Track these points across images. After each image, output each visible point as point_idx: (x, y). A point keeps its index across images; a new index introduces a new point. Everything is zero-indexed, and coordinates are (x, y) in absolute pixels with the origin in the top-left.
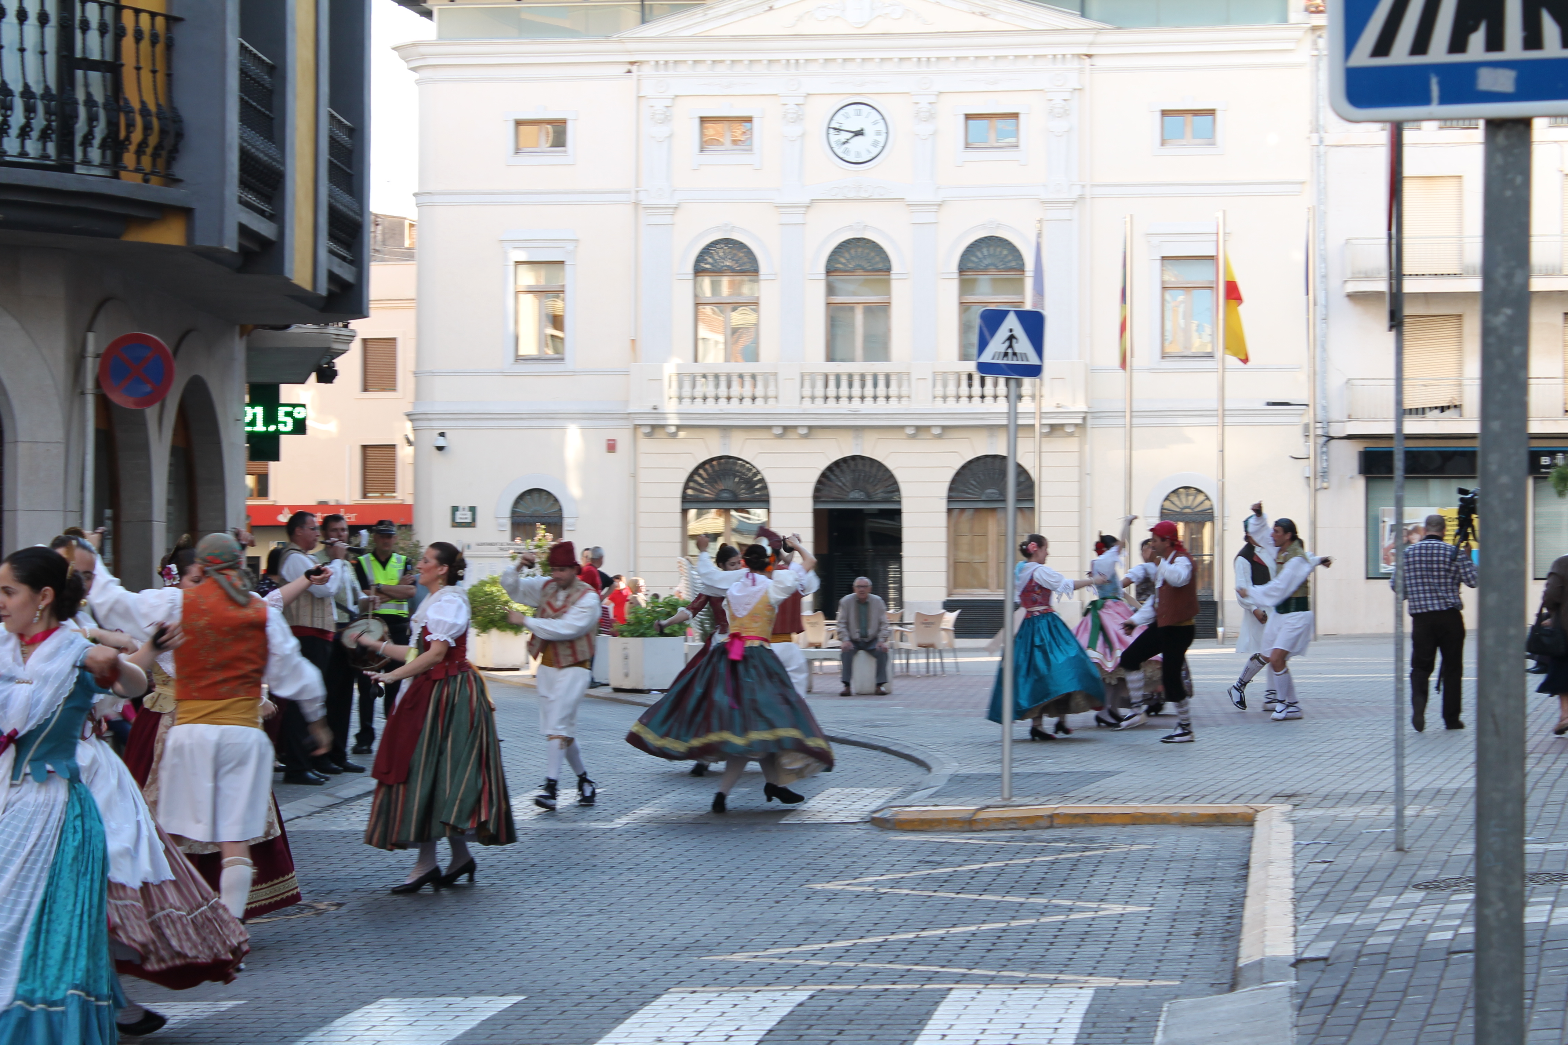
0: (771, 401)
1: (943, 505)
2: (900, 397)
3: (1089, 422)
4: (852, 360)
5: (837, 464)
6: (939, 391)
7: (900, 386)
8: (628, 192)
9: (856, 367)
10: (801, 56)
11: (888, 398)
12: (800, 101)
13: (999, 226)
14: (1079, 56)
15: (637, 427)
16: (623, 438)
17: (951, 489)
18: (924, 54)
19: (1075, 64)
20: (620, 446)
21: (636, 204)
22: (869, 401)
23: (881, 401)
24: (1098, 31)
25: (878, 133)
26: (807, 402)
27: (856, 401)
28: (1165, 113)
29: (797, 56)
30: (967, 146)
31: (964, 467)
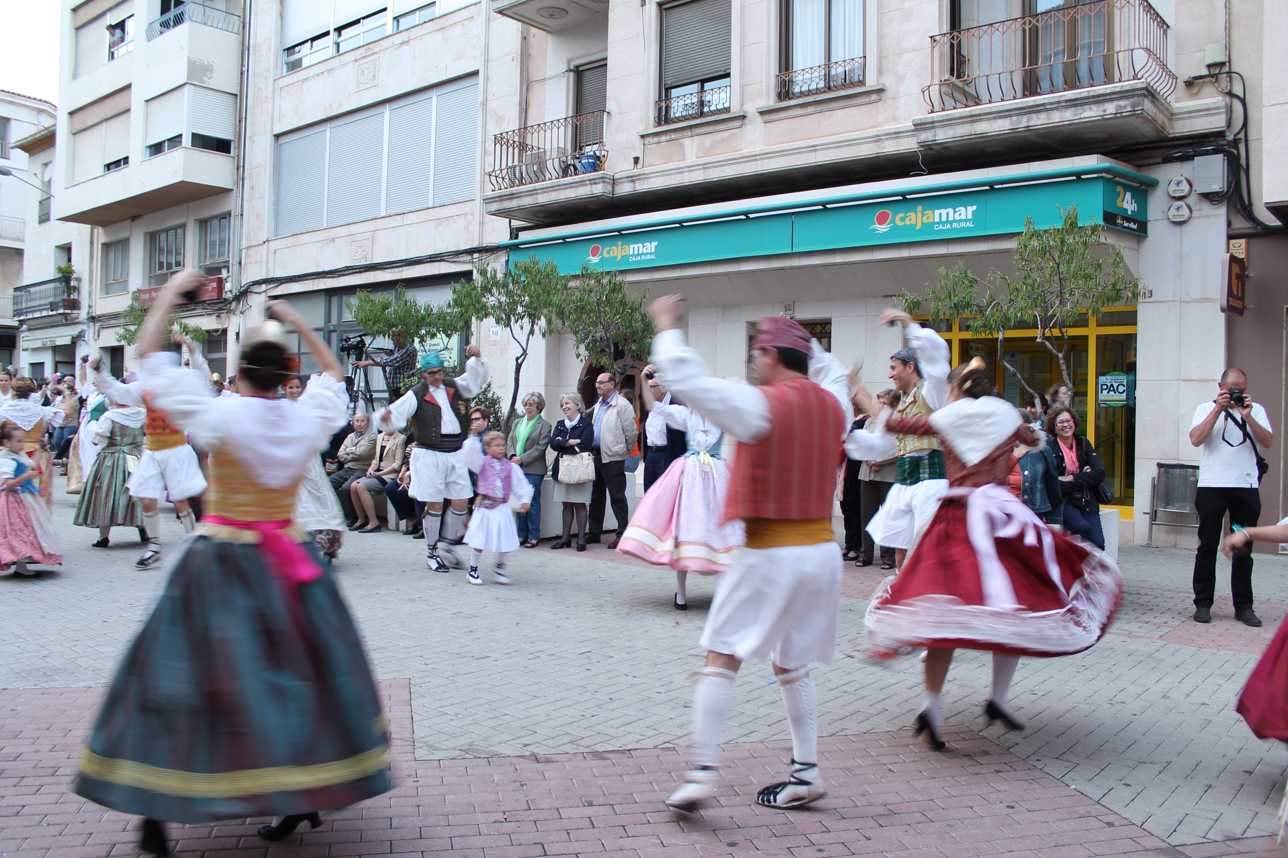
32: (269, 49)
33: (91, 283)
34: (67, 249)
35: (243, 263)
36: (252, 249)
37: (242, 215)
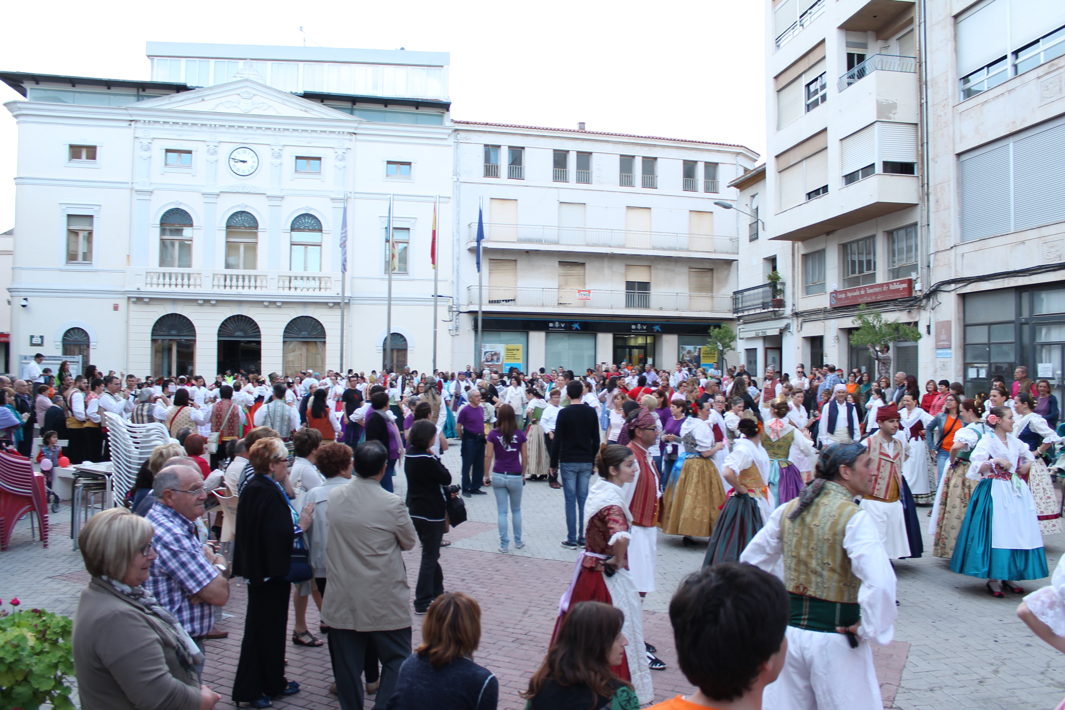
0: (198, 287)
1: (281, 339)
2: (261, 287)
3: (351, 302)
4: (238, 268)
5: (229, 318)
6: (281, 284)
7: (262, 282)
8: (127, 183)
9: (240, 272)
10: (218, 123)
11: (256, 287)
12: (216, 144)
13: (310, 209)
14: (350, 133)
15: (129, 298)
16: (122, 303)
17: (285, 332)
18: (277, 127)
19: (349, 137)
20: (120, 308)
21: (132, 189)
22: (246, 289)
23: (253, 289)
24: (360, 123)
25: (254, 162)
26: (216, 288)
27: (240, 289)
28: (389, 162)
29: (215, 123)
30: (296, 171)
31: (291, 321)
32: (946, 81)
33: (794, 286)
34: (772, 260)
35: (931, 266)
36: (939, 254)
37: (928, 225)
